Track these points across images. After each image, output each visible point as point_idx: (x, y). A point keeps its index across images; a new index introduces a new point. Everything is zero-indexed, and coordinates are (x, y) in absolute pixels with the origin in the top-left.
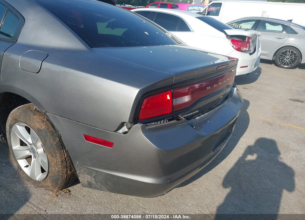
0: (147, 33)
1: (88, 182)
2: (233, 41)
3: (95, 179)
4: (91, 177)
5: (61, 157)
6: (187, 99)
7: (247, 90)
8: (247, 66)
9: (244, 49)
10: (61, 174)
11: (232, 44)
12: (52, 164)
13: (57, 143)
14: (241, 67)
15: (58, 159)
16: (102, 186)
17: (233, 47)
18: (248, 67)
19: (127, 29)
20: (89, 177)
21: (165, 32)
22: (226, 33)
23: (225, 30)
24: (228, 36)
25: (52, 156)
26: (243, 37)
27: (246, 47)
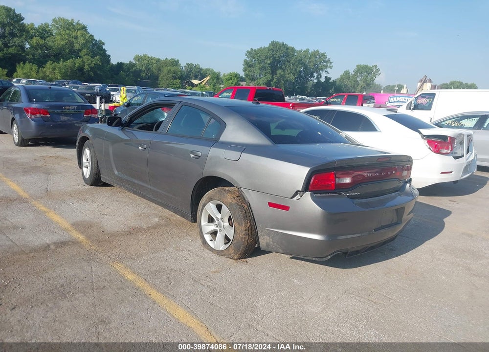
0: (320, 133)
1: (267, 243)
2: (429, 142)
3: (273, 239)
4: (270, 238)
5: (245, 226)
6: (348, 180)
7: (455, 203)
8: (451, 172)
9: (445, 151)
10: (243, 241)
11: (428, 145)
12: (238, 232)
13: (244, 214)
14: (442, 173)
15: (242, 228)
16: (278, 246)
17: (429, 148)
18: (453, 173)
19: (302, 130)
20: (268, 238)
21: (339, 132)
22: (420, 133)
23: (420, 130)
24: (424, 136)
25: (239, 224)
26: (444, 138)
27: (447, 148)
